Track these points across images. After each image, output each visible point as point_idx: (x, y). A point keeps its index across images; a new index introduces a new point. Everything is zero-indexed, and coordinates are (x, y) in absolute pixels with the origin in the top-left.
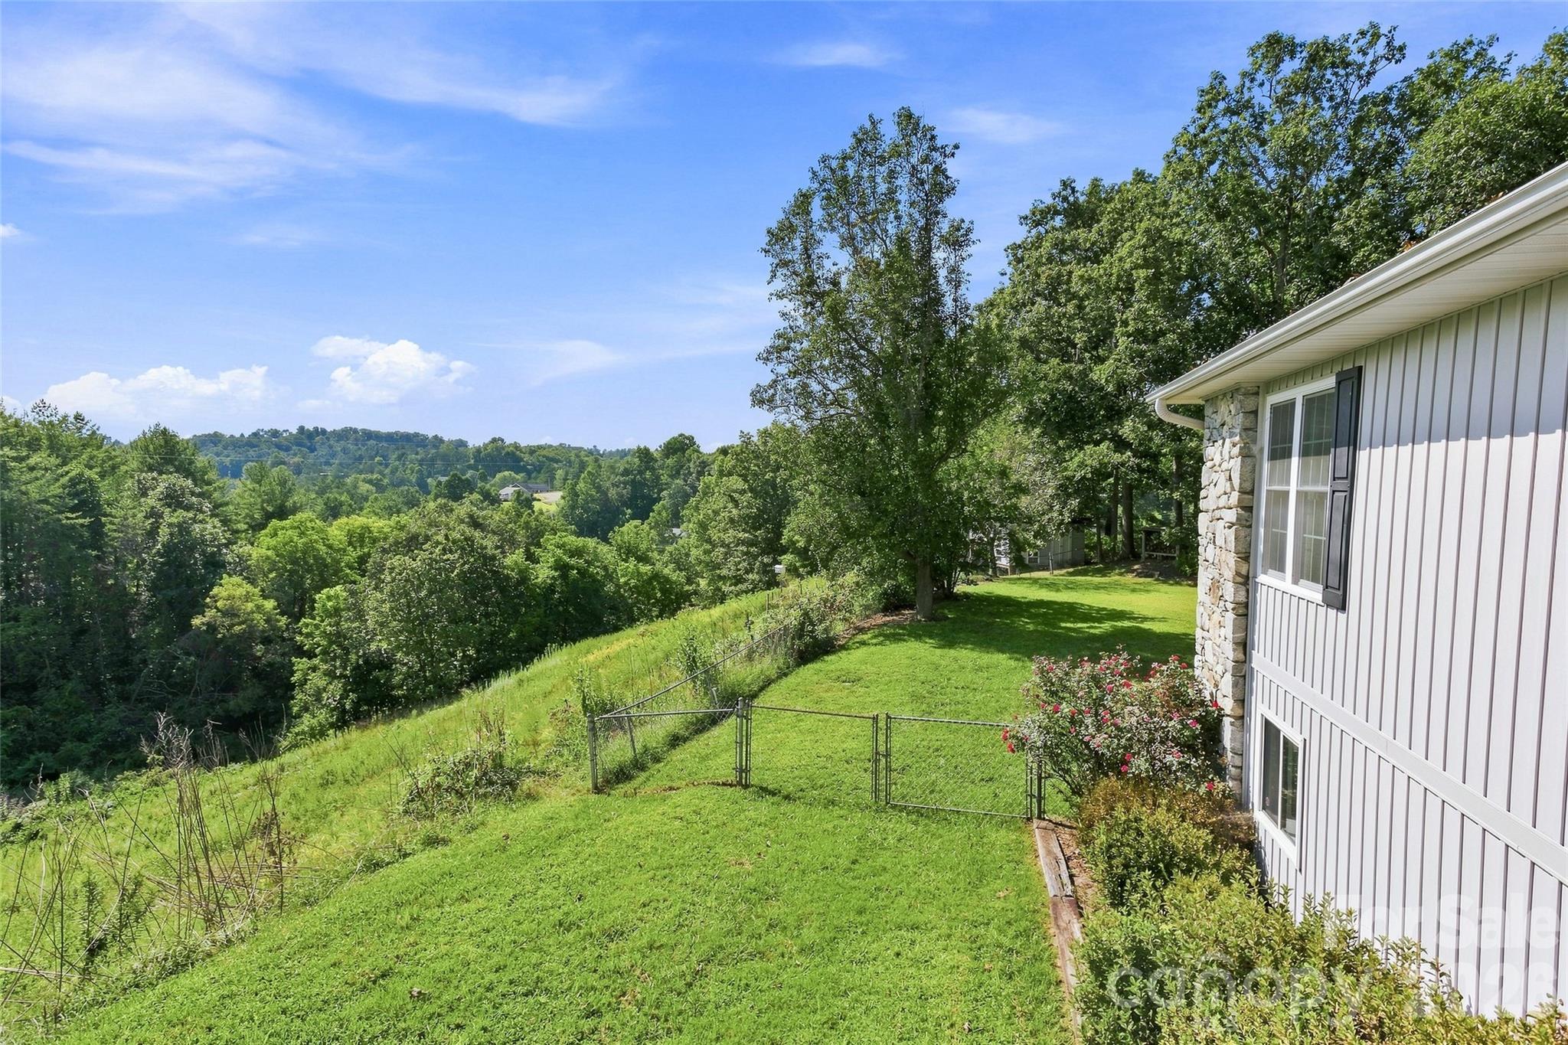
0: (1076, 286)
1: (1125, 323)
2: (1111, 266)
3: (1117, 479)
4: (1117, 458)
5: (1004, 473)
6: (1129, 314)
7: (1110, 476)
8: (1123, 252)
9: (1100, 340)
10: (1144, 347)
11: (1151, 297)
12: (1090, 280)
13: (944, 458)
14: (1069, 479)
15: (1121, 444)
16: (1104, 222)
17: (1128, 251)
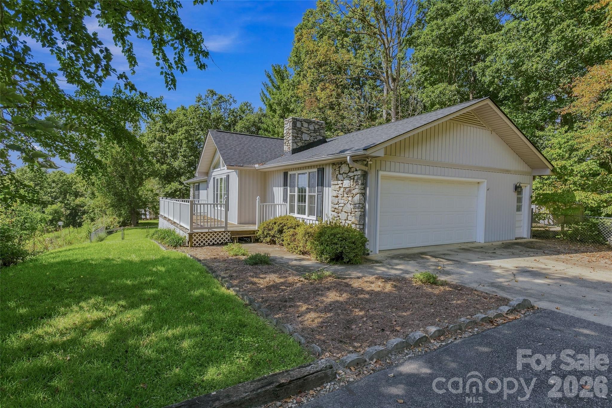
0: (167, 140)
1: (181, 152)
2: (177, 136)
3: (180, 193)
4: (180, 187)
5: (152, 191)
6: (182, 150)
7: (178, 191)
8: (179, 133)
9: (174, 156)
10: (185, 159)
11: (187, 147)
12: (171, 139)
13: (138, 187)
14: (167, 192)
15: (181, 183)
16: (174, 123)
17: (180, 134)
